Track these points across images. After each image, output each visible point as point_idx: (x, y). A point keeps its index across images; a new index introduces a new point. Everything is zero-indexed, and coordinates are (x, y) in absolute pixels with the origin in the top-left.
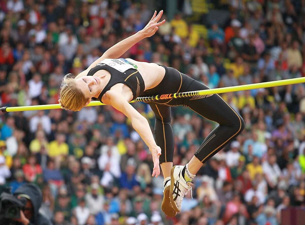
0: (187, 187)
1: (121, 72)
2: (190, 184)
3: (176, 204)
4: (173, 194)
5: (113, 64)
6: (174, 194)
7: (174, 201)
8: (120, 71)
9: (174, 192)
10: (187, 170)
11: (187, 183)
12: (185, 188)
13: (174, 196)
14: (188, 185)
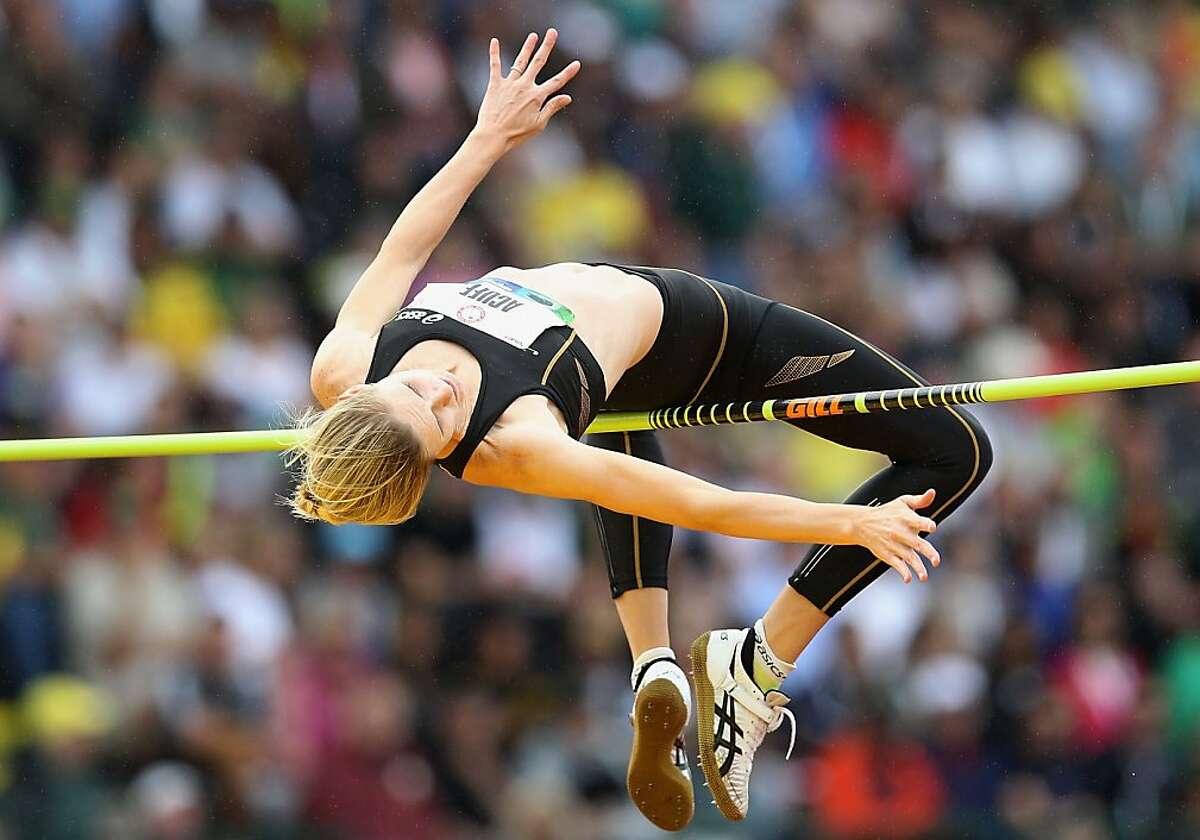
0: (765, 712)
1: (519, 346)
2: (778, 699)
3: (729, 788)
4: (715, 750)
5: (476, 314)
6: (720, 747)
7: (723, 775)
8: (513, 343)
9: (718, 741)
10: (764, 644)
11: (765, 695)
12: (760, 719)
13: (721, 755)
14: (772, 704)
